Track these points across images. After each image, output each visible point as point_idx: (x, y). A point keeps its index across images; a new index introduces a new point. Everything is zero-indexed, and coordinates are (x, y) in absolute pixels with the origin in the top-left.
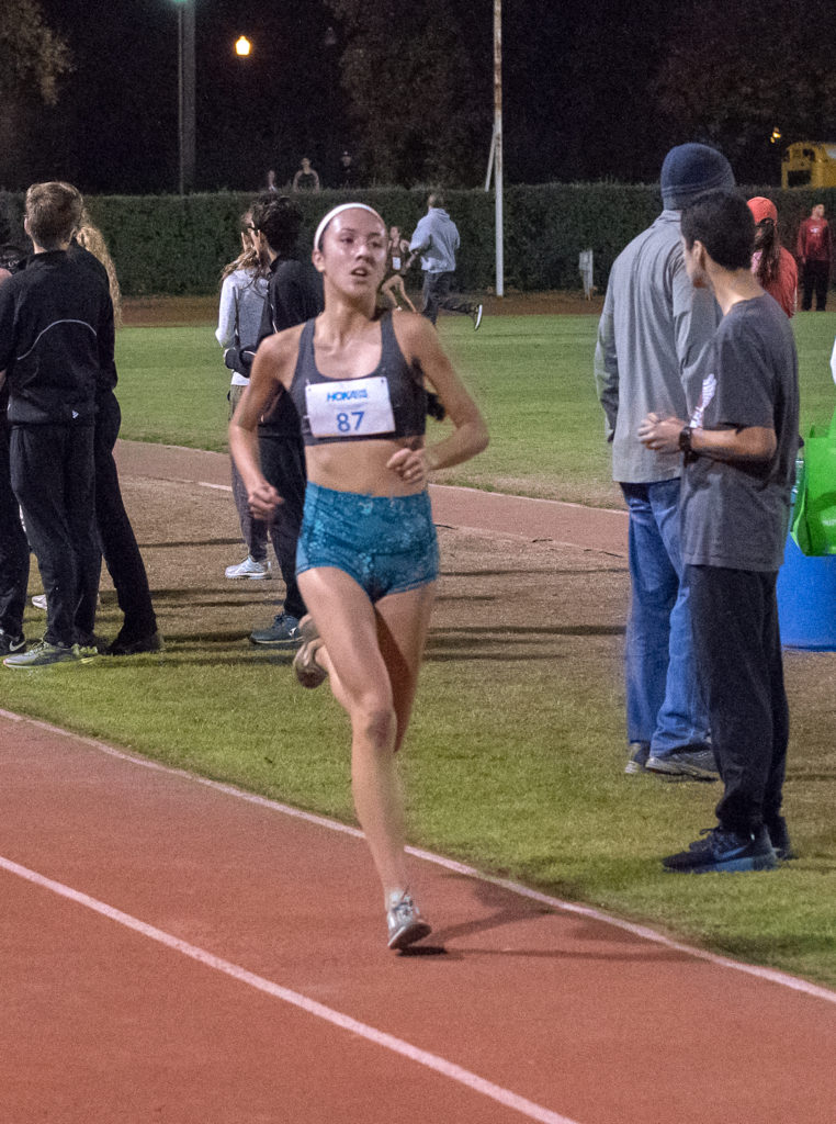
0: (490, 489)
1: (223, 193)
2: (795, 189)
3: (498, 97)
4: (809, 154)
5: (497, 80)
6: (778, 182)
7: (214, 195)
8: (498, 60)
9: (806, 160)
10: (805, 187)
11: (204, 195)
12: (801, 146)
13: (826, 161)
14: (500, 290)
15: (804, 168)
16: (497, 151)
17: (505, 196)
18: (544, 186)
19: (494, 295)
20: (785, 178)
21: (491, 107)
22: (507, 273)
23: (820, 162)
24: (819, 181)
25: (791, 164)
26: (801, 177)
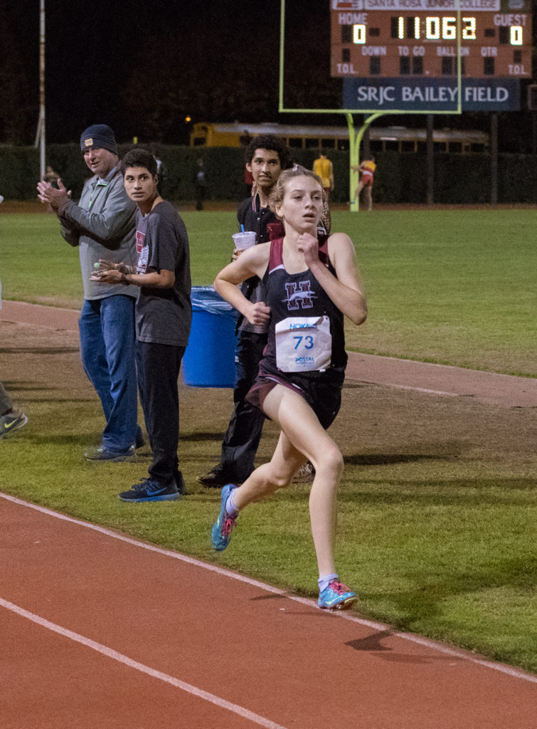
0: (35, 303)
2: (198, 147)
3: (42, 98)
4: (205, 129)
5: (42, 89)
6: (188, 144)
8: (42, 78)
9: (203, 132)
10: (202, 147)
12: (201, 125)
13: (213, 133)
15: (203, 135)
16: (41, 128)
17: (46, 150)
20: (192, 142)
21: (39, 103)
23: (210, 132)
24: (210, 143)
25: (196, 134)
26: (200, 141)
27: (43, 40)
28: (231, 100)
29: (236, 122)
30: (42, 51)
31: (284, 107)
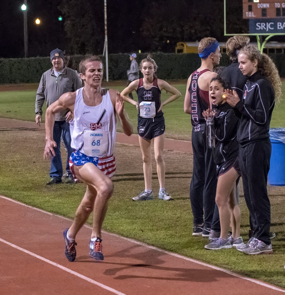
1: (38, 57)
2: (180, 54)
3: (106, 32)
4: (183, 45)
5: (106, 28)
6: (175, 52)
7: (36, 58)
8: (106, 23)
9: (182, 47)
10: (182, 53)
11: (33, 58)
12: (180, 43)
13: (187, 46)
14: (107, 80)
15: (181, 48)
16: (106, 46)
17: (108, 56)
18: (118, 54)
19: (106, 81)
21: (104, 34)
22: (109, 76)
23: (185, 47)
24: (185, 51)
25: (178, 47)
26: (180, 51)
27: (105, 4)
28: (193, 31)
29: (197, 41)
30: (105, 10)
31: (227, 33)
